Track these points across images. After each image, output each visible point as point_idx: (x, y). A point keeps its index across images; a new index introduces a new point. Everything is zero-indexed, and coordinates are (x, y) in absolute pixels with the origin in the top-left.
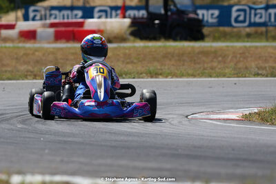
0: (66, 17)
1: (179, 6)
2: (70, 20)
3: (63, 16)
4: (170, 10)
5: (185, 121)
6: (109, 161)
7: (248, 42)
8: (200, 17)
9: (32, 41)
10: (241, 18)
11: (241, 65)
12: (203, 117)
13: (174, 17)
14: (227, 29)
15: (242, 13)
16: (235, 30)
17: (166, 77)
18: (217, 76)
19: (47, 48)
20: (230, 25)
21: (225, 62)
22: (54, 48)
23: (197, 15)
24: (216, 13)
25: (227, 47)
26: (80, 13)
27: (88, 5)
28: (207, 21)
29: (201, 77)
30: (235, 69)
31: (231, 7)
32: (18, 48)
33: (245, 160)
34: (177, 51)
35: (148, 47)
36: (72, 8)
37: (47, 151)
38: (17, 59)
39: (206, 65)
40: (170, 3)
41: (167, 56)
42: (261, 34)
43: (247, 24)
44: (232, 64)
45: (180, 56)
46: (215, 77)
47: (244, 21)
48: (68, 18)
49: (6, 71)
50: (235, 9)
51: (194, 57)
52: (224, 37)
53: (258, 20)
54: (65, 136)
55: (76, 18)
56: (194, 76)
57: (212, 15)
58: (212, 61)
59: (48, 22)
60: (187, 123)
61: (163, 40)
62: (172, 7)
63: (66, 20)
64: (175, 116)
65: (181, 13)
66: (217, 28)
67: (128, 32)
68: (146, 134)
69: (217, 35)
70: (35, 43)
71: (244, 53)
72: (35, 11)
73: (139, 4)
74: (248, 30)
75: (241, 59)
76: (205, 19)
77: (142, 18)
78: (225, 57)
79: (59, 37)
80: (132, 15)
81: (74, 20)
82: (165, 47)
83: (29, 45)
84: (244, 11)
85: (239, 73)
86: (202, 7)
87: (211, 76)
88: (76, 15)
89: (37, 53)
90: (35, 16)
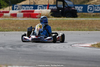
0: (27, 9)
1: (68, 5)
2: (29, 10)
3: (26, 8)
4: (65, 6)
5: (70, 47)
6: (43, 61)
7: (93, 18)
8: (76, 9)
9: (15, 17)
10: (91, 10)
11: (91, 26)
12: (77, 45)
13: (67, 9)
14: (86, 13)
15: (91, 8)
16: (89, 14)
17: (64, 31)
18: (82, 31)
19: (20, 20)
20: (87, 12)
21: (85, 26)
22: (23, 20)
23: (75, 8)
24: (82, 7)
25: (86, 20)
26: (32, 7)
27: (35, 5)
28: (79, 11)
29: (76, 31)
30: (88, 28)
31: (87, 5)
32: (10, 20)
33: (92, 61)
34: (67, 21)
35: (57, 20)
36: (30, 6)
37: (20, 57)
38: (9, 24)
39: (78, 27)
40: (65, 4)
41: (64, 23)
42: (98, 15)
43: (93, 12)
44: (87, 26)
45: (69, 23)
46: (81, 31)
47: (92, 11)
48: (28, 9)
49: (6, 28)
50: (88, 6)
51: (74, 24)
52: (85, 16)
53: (97, 10)
54: (27, 52)
55: (31, 9)
56: (74, 30)
57: (80, 8)
58: (80, 25)
59: (21, 10)
60: (71, 47)
61: (62, 17)
62: (66, 5)
63: (27, 10)
64: (67, 45)
65: (69, 7)
66: (82, 13)
67: (50, 14)
68: (56, 51)
69: (82, 15)
70: (16, 18)
71: (92, 22)
72: (16, 6)
73: (54, 4)
74: (93, 14)
75: (91, 24)
76: (78, 10)
77: (55, 9)
78: (85, 23)
79: (25, 16)
80: (51, 8)
81: (30, 10)
82: (63, 20)
83: (14, 19)
84: (92, 7)
85: (90, 30)
86: (77, 6)
87: (80, 31)
88: (31, 8)
89: (17, 22)
90: (16, 8)
